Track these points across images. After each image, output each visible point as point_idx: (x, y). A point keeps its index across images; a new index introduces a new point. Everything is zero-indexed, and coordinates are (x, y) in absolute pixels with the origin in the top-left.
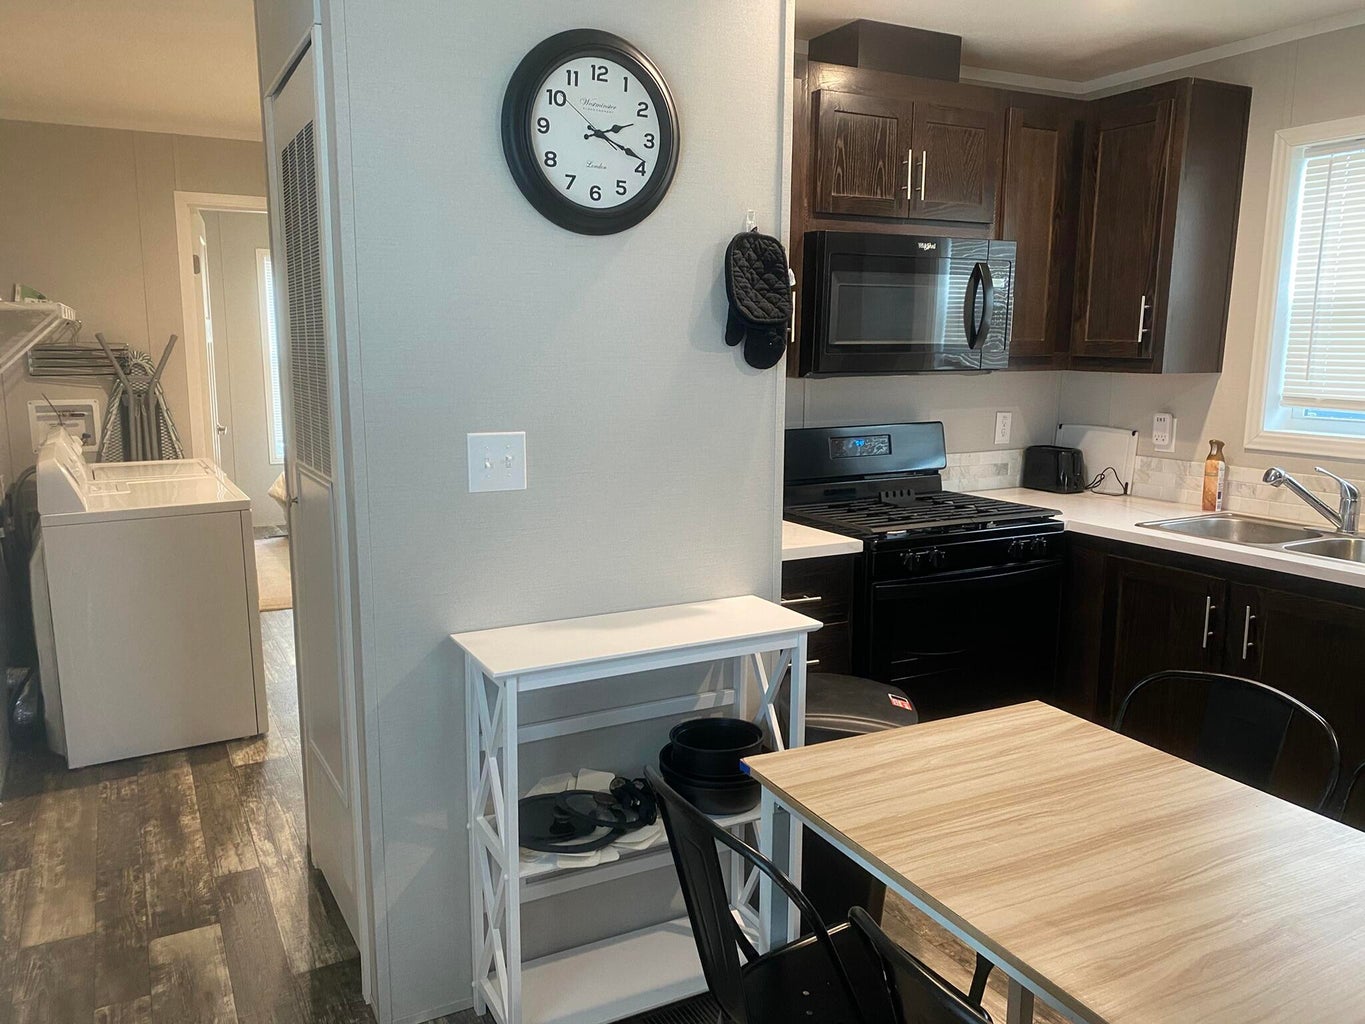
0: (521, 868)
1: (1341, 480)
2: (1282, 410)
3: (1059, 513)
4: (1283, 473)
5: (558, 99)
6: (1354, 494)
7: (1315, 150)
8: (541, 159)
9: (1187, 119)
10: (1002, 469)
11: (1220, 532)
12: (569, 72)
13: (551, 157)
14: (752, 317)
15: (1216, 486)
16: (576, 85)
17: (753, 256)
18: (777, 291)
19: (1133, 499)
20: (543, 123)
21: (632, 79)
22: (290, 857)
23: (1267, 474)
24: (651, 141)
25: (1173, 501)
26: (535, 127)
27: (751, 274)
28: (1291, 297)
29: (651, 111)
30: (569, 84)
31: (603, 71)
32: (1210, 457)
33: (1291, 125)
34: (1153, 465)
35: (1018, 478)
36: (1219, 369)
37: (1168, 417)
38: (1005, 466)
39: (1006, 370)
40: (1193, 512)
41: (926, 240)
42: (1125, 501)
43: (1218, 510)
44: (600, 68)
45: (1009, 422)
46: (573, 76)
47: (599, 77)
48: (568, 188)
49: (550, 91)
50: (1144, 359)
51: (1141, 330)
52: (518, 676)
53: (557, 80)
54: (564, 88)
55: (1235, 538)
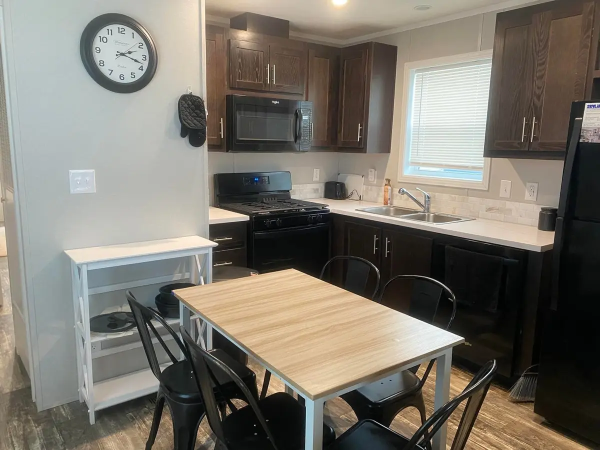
0: (91, 339)
1: (425, 192)
2: (410, 167)
3: (328, 206)
4: (405, 190)
5: (103, 40)
6: (429, 198)
7: (418, 71)
8: (98, 63)
9: (372, 57)
10: (316, 190)
11: (387, 213)
12: (108, 30)
13: (102, 63)
14: (189, 127)
15: (388, 196)
16: (112, 35)
17: (190, 103)
18: (200, 117)
19: (363, 202)
20: (98, 49)
21: (135, 33)
22: (7, 351)
23: (400, 190)
24: (145, 58)
25: (375, 202)
26: (94, 51)
27: (189, 110)
28: (412, 125)
29: (145, 46)
30: (108, 34)
31: (123, 30)
32: (386, 185)
33: (410, 61)
34: (369, 188)
35: (323, 195)
36: (389, 152)
37: (373, 170)
38: (317, 190)
39: (310, 151)
40: (380, 205)
41: (275, 100)
42: (360, 203)
43: (389, 205)
44: (122, 29)
45: (318, 172)
46: (110, 32)
47: (121, 32)
48: (110, 75)
49: (100, 37)
50: (360, 148)
51: (359, 137)
52: (87, 264)
53: (103, 32)
54: (107, 36)
55: (392, 214)
